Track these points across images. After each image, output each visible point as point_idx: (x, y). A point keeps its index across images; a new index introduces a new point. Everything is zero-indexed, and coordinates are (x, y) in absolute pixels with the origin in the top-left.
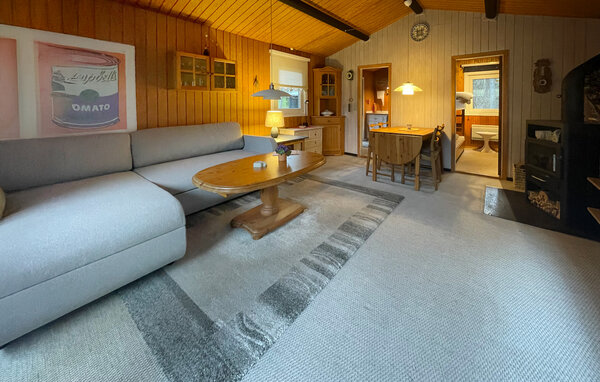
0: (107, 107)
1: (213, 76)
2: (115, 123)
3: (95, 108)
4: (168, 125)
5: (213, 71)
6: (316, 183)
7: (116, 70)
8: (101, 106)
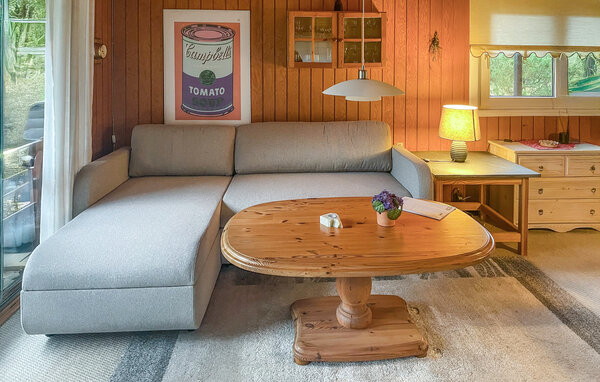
0: (221, 91)
1: (342, 44)
2: (230, 111)
3: (212, 92)
4: (287, 119)
5: (341, 35)
6: (528, 297)
7: (231, 44)
8: (217, 90)
